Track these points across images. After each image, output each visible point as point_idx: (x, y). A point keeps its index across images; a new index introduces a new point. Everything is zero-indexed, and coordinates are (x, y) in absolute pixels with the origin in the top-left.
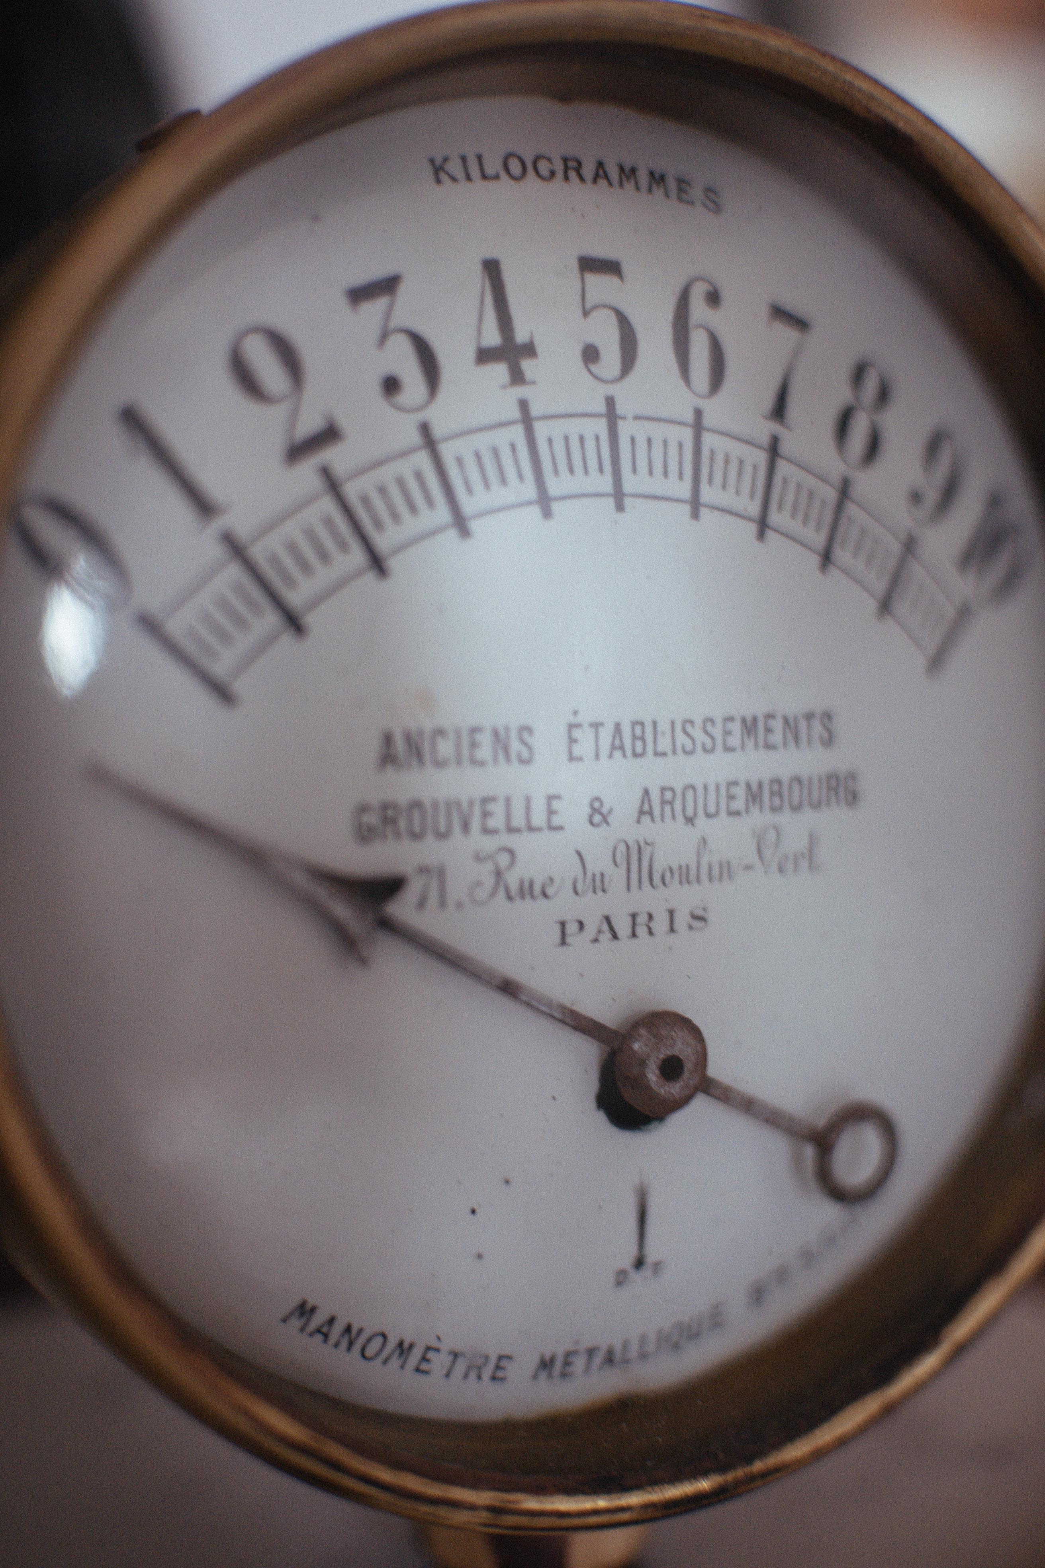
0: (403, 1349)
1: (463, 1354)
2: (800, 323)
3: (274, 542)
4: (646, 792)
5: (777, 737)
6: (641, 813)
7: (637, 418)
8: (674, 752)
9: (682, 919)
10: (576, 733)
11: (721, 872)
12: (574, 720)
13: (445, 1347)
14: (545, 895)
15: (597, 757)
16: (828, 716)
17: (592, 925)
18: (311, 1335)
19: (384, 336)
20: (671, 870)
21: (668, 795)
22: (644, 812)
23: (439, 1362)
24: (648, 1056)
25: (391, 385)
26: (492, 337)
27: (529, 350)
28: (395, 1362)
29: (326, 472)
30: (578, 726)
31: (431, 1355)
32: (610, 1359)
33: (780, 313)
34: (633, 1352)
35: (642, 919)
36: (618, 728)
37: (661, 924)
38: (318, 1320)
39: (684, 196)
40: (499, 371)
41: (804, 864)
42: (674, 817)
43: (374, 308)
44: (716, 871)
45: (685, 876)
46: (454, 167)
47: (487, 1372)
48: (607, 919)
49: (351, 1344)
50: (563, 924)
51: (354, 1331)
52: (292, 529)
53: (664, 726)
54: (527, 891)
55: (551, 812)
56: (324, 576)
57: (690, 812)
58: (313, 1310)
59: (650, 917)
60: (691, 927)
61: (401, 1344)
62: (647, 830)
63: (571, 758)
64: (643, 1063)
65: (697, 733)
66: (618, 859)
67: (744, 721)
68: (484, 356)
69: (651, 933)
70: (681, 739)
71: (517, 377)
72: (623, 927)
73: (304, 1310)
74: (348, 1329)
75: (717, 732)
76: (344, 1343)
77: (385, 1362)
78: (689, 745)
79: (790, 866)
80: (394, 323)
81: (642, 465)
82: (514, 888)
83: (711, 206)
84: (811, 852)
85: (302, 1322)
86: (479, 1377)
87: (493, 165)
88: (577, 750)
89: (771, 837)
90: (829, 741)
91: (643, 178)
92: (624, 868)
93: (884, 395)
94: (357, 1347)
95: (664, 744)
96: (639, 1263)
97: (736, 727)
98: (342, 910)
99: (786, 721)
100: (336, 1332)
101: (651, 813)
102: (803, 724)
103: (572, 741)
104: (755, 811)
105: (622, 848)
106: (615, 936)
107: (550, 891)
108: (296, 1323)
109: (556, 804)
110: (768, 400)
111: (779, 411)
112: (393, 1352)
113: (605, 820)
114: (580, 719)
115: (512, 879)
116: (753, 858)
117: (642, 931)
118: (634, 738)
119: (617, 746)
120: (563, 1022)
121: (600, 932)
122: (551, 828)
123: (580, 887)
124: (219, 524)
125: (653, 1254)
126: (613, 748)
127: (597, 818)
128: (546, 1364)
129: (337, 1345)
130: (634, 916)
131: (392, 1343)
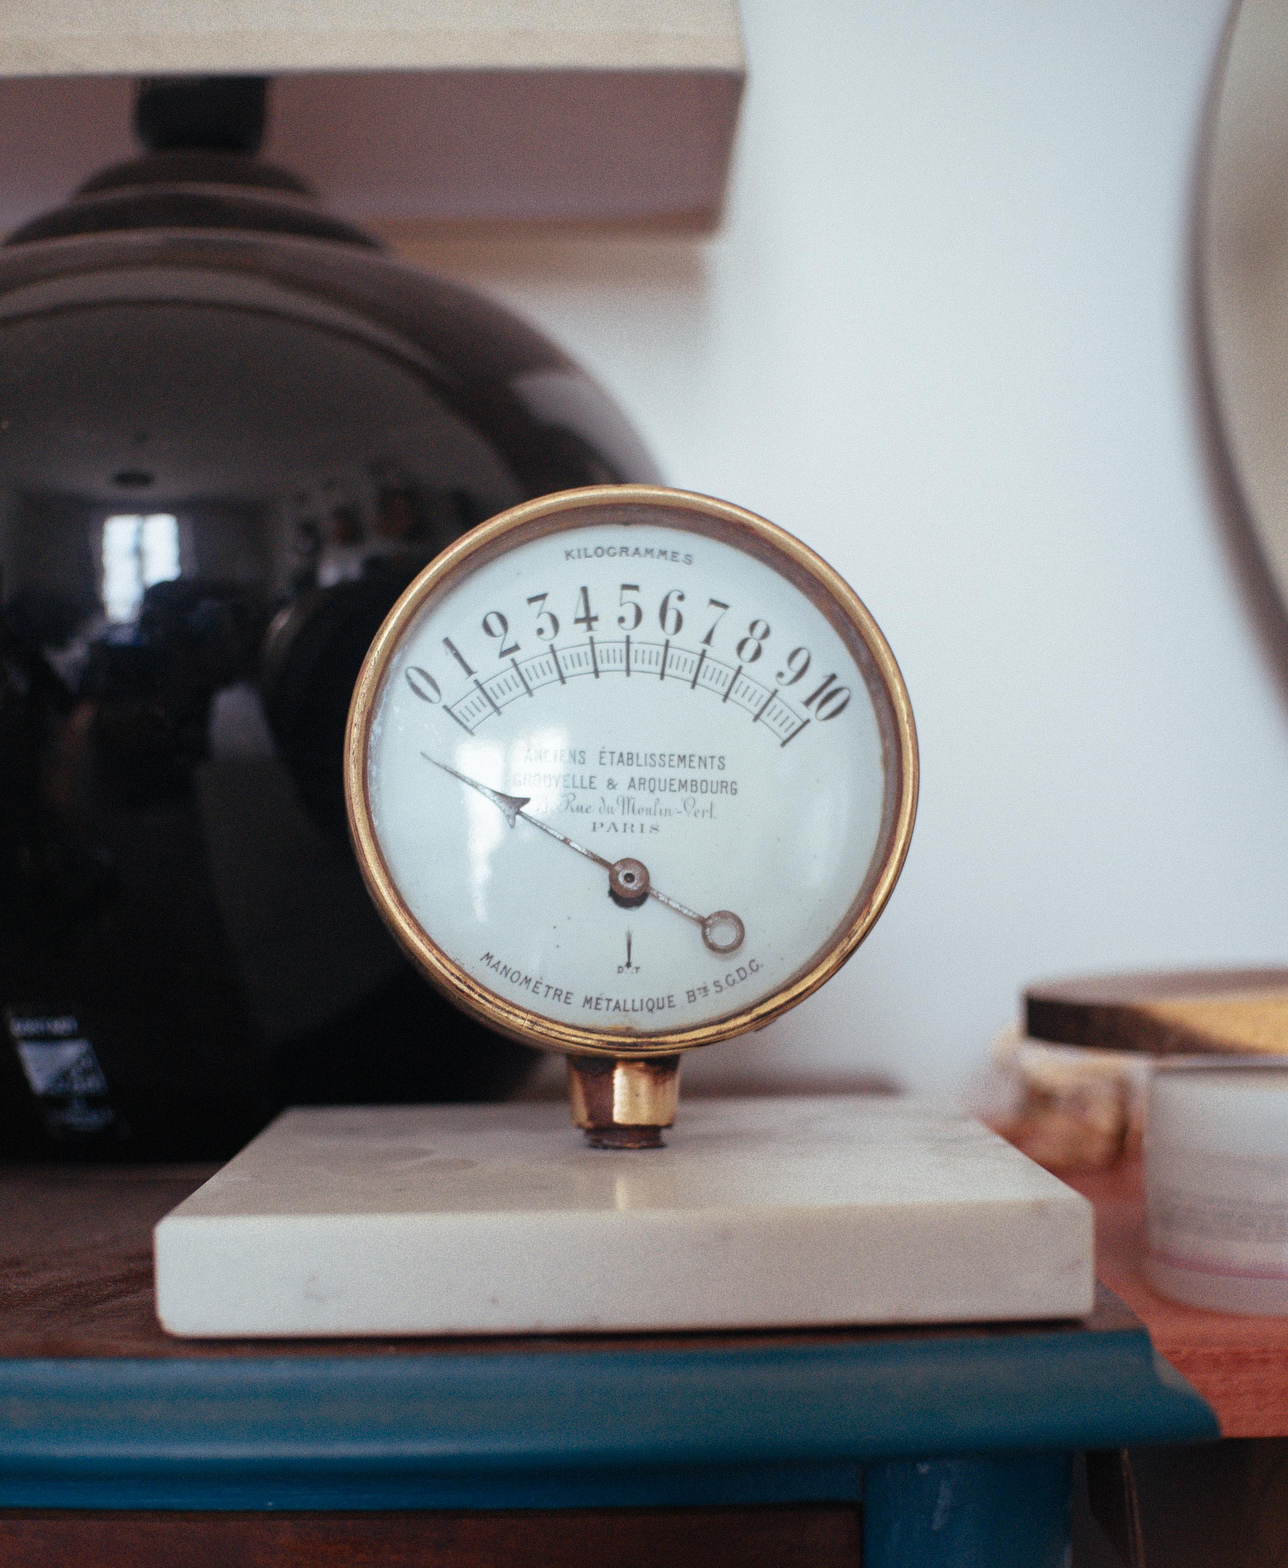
0: (527, 980)
1: (553, 988)
2: (725, 606)
3: (493, 684)
4: (632, 779)
5: (695, 763)
6: (630, 787)
7: (639, 643)
8: (646, 765)
9: (647, 829)
10: (603, 755)
11: (666, 812)
12: (602, 750)
13: (545, 982)
14: (587, 811)
15: (612, 763)
16: (721, 758)
17: (607, 825)
18: (492, 967)
19: (539, 615)
20: (642, 809)
21: (642, 781)
22: (632, 785)
23: (542, 989)
24: (620, 872)
25: (540, 631)
26: (582, 614)
27: (596, 619)
28: (524, 986)
29: (513, 660)
30: (604, 752)
31: (538, 985)
32: (617, 1006)
33: (713, 602)
34: (629, 1006)
35: (629, 826)
36: (621, 755)
37: (637, 828)
38: (493, 962)
39: (675, 559)
40: (583, 626)
41: (707, 815)
42: (644, 789)
43: (537, 605)
44: (663, 812)
45: (649, 812)
46: (575, 553)
47: (563, 997)
48: (614, 824)
49: (506, 974)
50: (594, 824)
51: (508, 969)
52: (499, 680)
53: (642, 756)
54: (580, 809)
55: (591, 782)
56: (509, 695)
57: (652, 788)
58: (492, 957)
59: (632, 826)
60: (651, 832)
61: (526, 978)
62: (632, 792)
63: (601, 764)
64: (618, 874)
65: (657, 759)
66: (619, 801)
67: (679, 756)
68: (578, 621)
69: (632, 831)
70: (649, 761)
71: (590, 628)
72: (620, 827)
73: (488, 956)
74: (505, 967)
75: (667, 759)
76: (504, 973)
77: (521, 984)
78: (653, 763)
79: (700, 815)
80: (543, 610)
81: (640, 659)
82: (575, 807)
83: (688, 561)
84: (711, 809)
85: (488, 961)
86: (559, 1000)
87: (590, 552)
88: (603, 761)
89: (691, 802)
90: (722, 767)
91: (656, 552)
92: (621, 807)
93: (766, 633)
94: (509, 975)
95: (642, 761)
96: (629, 965)
97: (675, 758)
98: (503, 805)
99: (700, 758)
100: (501, 967)
101: (634, 786)
102: (709, 761)
103: (601, 758)
104: (683, 791)
105: (621, 799)
106: (616, 831)
107: (589, 810)
108: (485, 961)
109: (593, 780)
110: (704, 635)
111: (708, 640)
112: (523, 980)
113: (614, 787)
114: (605, 750)
115: (574, 805)
116: (681, 808)
117: (629, 830)
118: (628, 759)
119: (620, 761)
120: (587, 856)
121: (610, 828)
122: (590, 788)
123: (602, 810)
124: (473, 677)
125: (635, 962)
126: (619, 762)
127: (611, 786)
128: (588, 1001)
129: (501, 973)
130: (625, 825)
131: (523, 977)
